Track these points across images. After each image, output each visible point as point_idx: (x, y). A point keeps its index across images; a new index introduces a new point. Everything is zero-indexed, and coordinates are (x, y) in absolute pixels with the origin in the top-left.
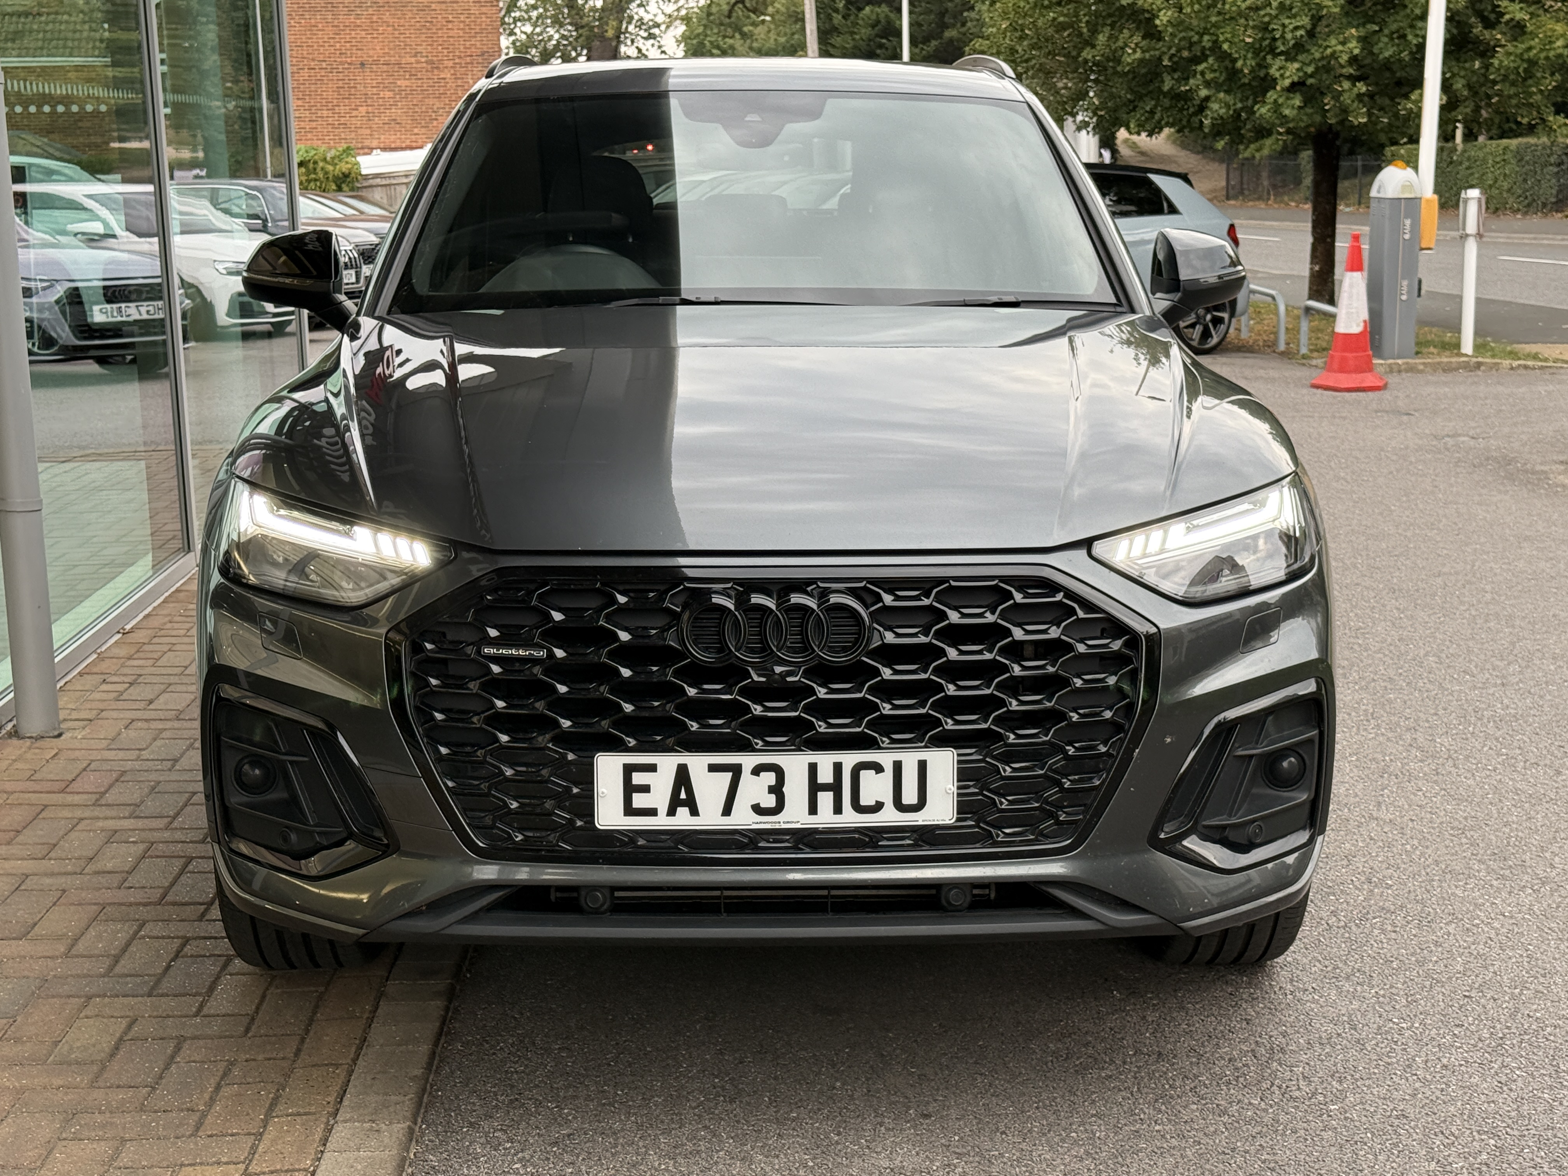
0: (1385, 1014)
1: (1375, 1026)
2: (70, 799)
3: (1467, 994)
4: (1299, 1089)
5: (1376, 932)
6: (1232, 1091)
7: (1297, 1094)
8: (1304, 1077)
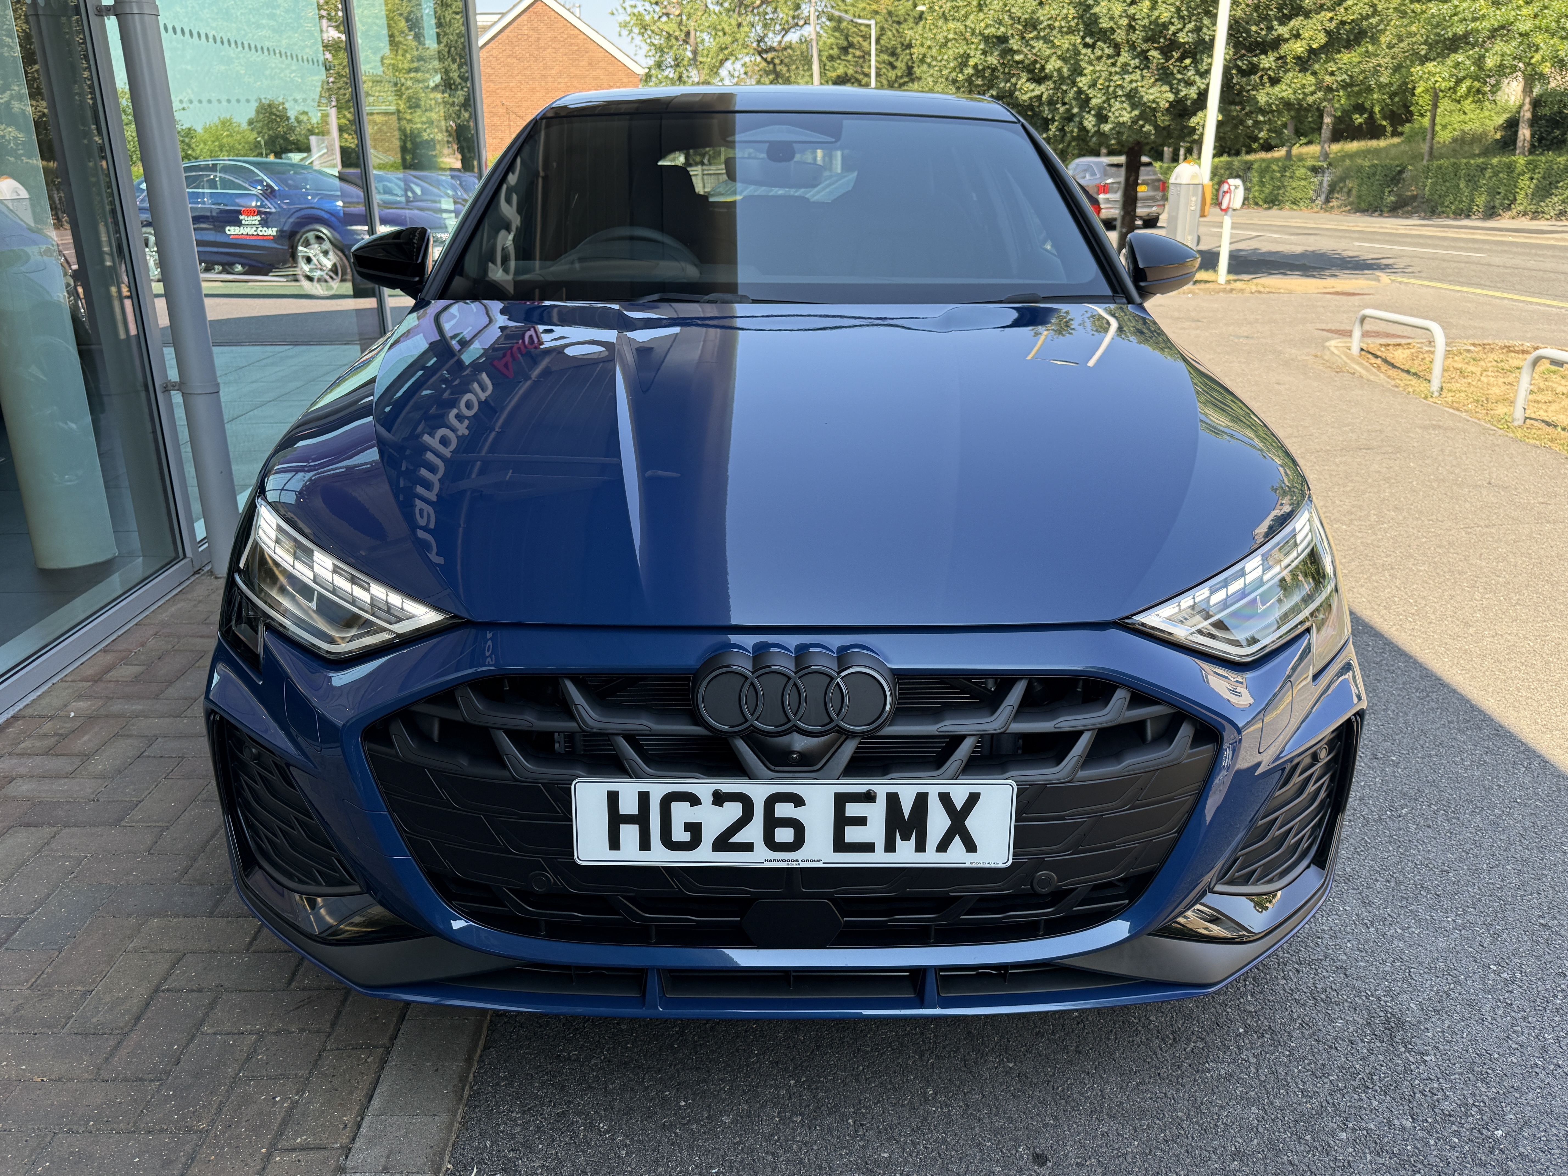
0: (1478, 956)
1: (1477, 976)
3: (1542, 921)
4: (1446, 1098)
5: (1413, 827)
6: (1375, 1103)
7: (1447, 1106)
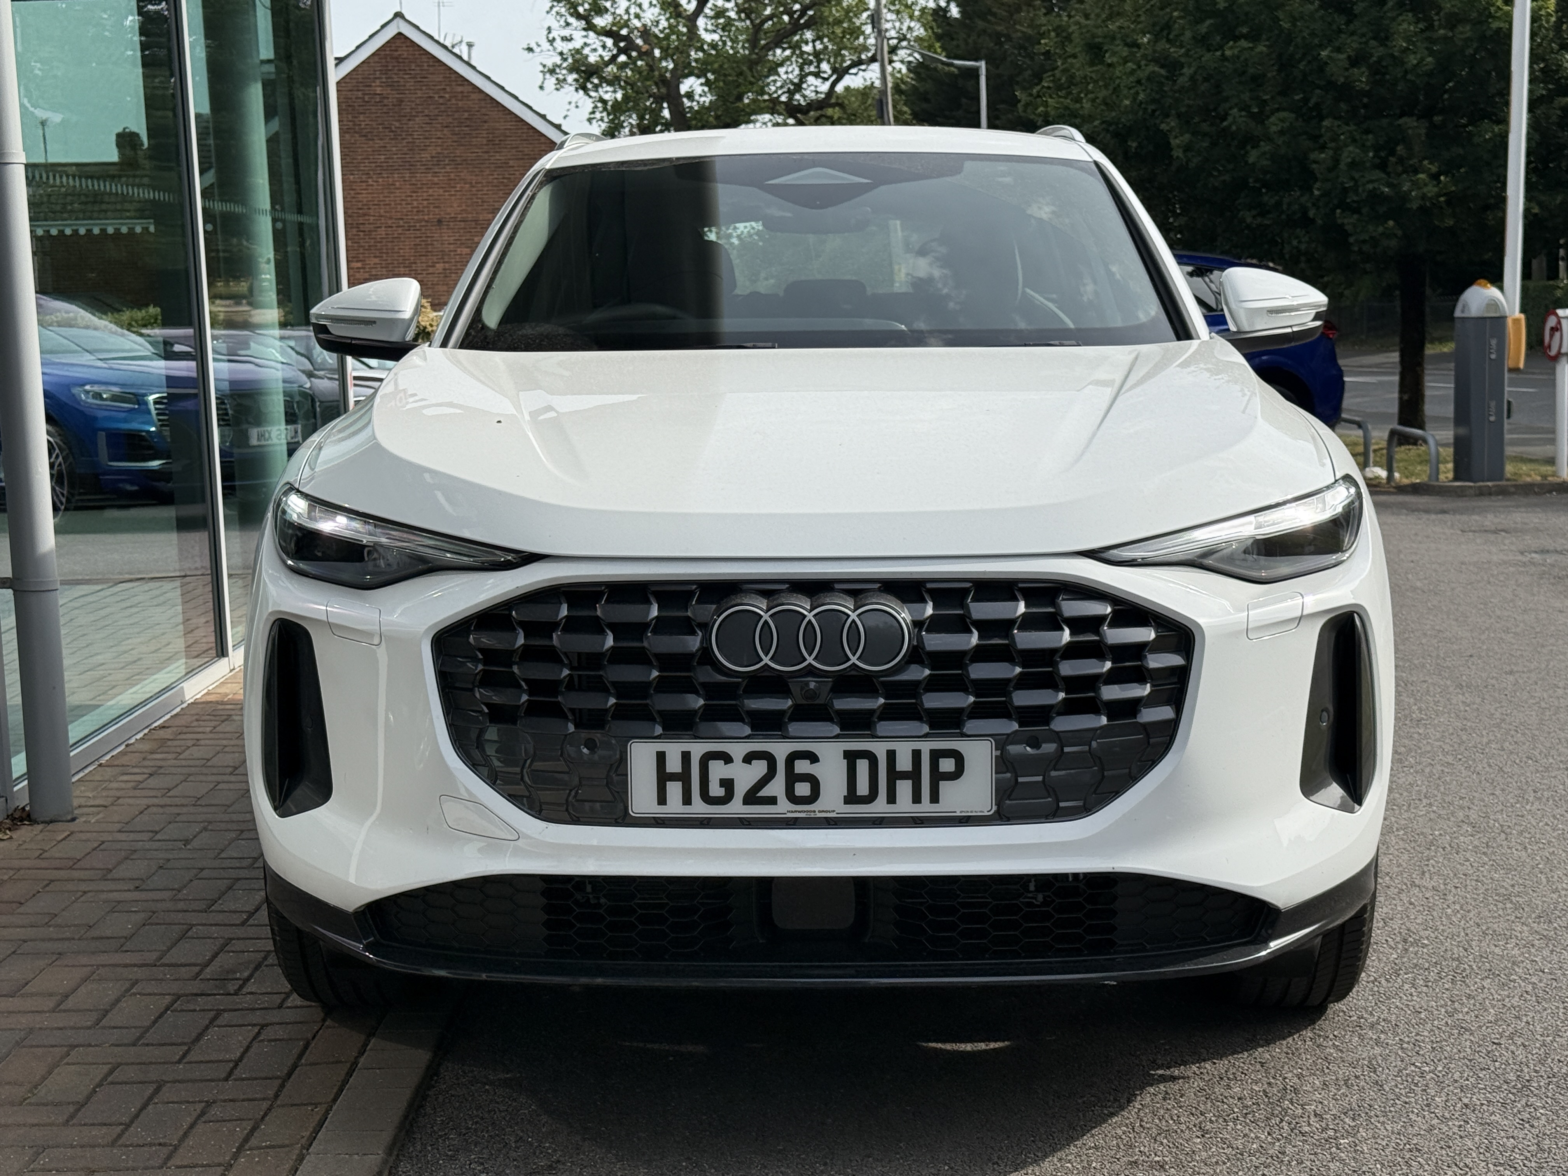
2: (76, 874)
8: (1316, 1115)
